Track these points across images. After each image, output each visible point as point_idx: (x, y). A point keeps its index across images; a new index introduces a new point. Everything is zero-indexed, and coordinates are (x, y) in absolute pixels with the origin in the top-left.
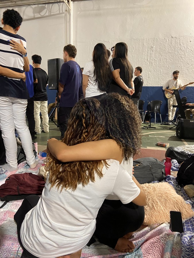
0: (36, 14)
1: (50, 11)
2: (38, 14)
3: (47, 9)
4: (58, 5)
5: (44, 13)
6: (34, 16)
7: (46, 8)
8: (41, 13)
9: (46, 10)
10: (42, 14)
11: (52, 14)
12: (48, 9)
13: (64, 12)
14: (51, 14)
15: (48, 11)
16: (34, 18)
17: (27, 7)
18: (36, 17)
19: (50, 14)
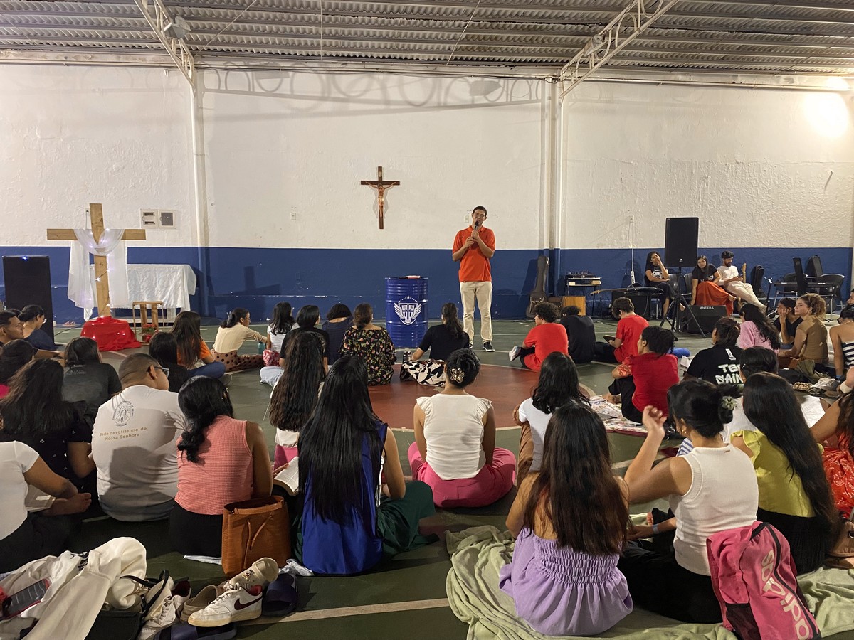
0: (476, 97)
1: (509, 93)
2: (482, 96)
3: (503, 90)
4: (527, 83)
5: (497, 97)
6: (473, 101)
7: (500, 86)
8: (488, 96)
9: (499, 90)
10: (492, 97)
11: (513, 100)
12: (505, 89)
13: (540, 98)
14: (511, 99)
15: (505, 93)
16: (473, 106)
17: (455, 80)
18: (476, 103)
19: (509, 100)
